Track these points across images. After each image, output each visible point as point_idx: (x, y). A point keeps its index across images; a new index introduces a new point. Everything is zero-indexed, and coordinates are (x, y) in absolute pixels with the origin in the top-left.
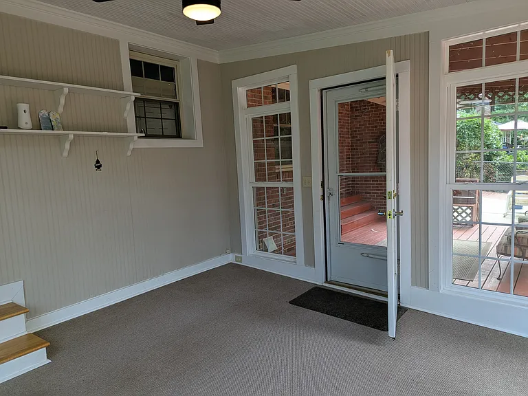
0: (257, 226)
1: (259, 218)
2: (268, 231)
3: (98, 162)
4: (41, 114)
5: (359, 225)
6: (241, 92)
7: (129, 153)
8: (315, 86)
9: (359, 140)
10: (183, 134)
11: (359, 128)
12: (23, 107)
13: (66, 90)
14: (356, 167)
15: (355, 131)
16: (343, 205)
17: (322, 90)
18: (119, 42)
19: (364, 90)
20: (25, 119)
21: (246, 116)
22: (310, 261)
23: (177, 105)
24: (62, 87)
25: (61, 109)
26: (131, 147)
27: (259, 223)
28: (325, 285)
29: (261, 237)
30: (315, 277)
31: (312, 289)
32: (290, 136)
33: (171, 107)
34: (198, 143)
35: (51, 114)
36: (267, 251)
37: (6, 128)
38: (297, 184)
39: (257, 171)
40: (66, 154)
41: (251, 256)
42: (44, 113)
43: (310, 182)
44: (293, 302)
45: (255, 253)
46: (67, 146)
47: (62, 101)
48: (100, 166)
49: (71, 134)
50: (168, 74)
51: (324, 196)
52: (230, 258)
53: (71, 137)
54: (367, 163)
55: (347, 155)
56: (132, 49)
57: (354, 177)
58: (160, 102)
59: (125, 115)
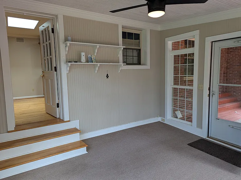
0: (173, 105)
1: (174, 102)
2: (178, 109)
3: (107, 75)
4: (89, 56)
5: (228, 109)
6: (169, 44)
7: (119, 72)
8: (209, 40)
9: (231, 64)
10: (142, 63)
11: (232, 58)
12: (83, 54)
13: (98, 47)
14: (229, 78)
15: (230, 60)
16: (220, 98)
17: (212, 42)
18: (118, 25)
19: (237, 42)
20: (83, 59)
21: (171, 54)
22: (200, 125)
23: (140, 50)
24: (97, 45)
25: (95, 54)
26: (120, 69)
27: (174, 104)
28: (207, 138)
29: (174, 111)
30: (202, 134)
31: (200, 140)
32: (193, 64)
33: (137, 51)
34: (148, 67)
35: (92, 56)
36: (177, 118)
37: (77, 62)
38: (195, 88)
39: (175, 79)
40: (96, 72)
41: (169, 119)
42: (90, 56)
43: (202, 87)
44: (189, 145)
45: (172, 119)
46: (97, 69)
47: (96, 51)
48: (108, 77)
49: (99, 64)
50: (137, 37)
51: (209, 95)
52: (159, 119)
53: (99, 65)
54: (236, 77)
55: (224, 72)
56: (123, 27)
57: (226, 86)
58: (133, 49)
59: (119, 55)
